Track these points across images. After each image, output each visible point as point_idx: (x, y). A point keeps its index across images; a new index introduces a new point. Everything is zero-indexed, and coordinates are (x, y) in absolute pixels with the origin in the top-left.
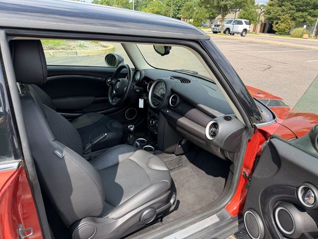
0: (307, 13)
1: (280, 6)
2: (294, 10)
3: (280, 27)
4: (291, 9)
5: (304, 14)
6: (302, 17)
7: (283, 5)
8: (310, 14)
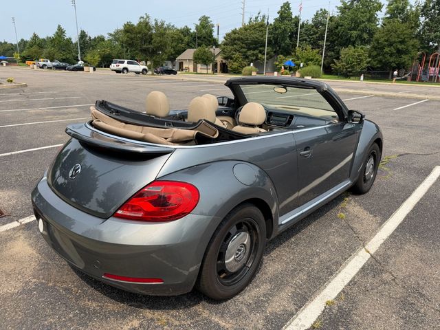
0: (258, 51)
1: (232, 45)
2: (244, 48)
3: (233, 67)
4: (242, 47)
5: (255, 52)
6: (253, 55)
7: (236, 44)
8: (260, 52)
